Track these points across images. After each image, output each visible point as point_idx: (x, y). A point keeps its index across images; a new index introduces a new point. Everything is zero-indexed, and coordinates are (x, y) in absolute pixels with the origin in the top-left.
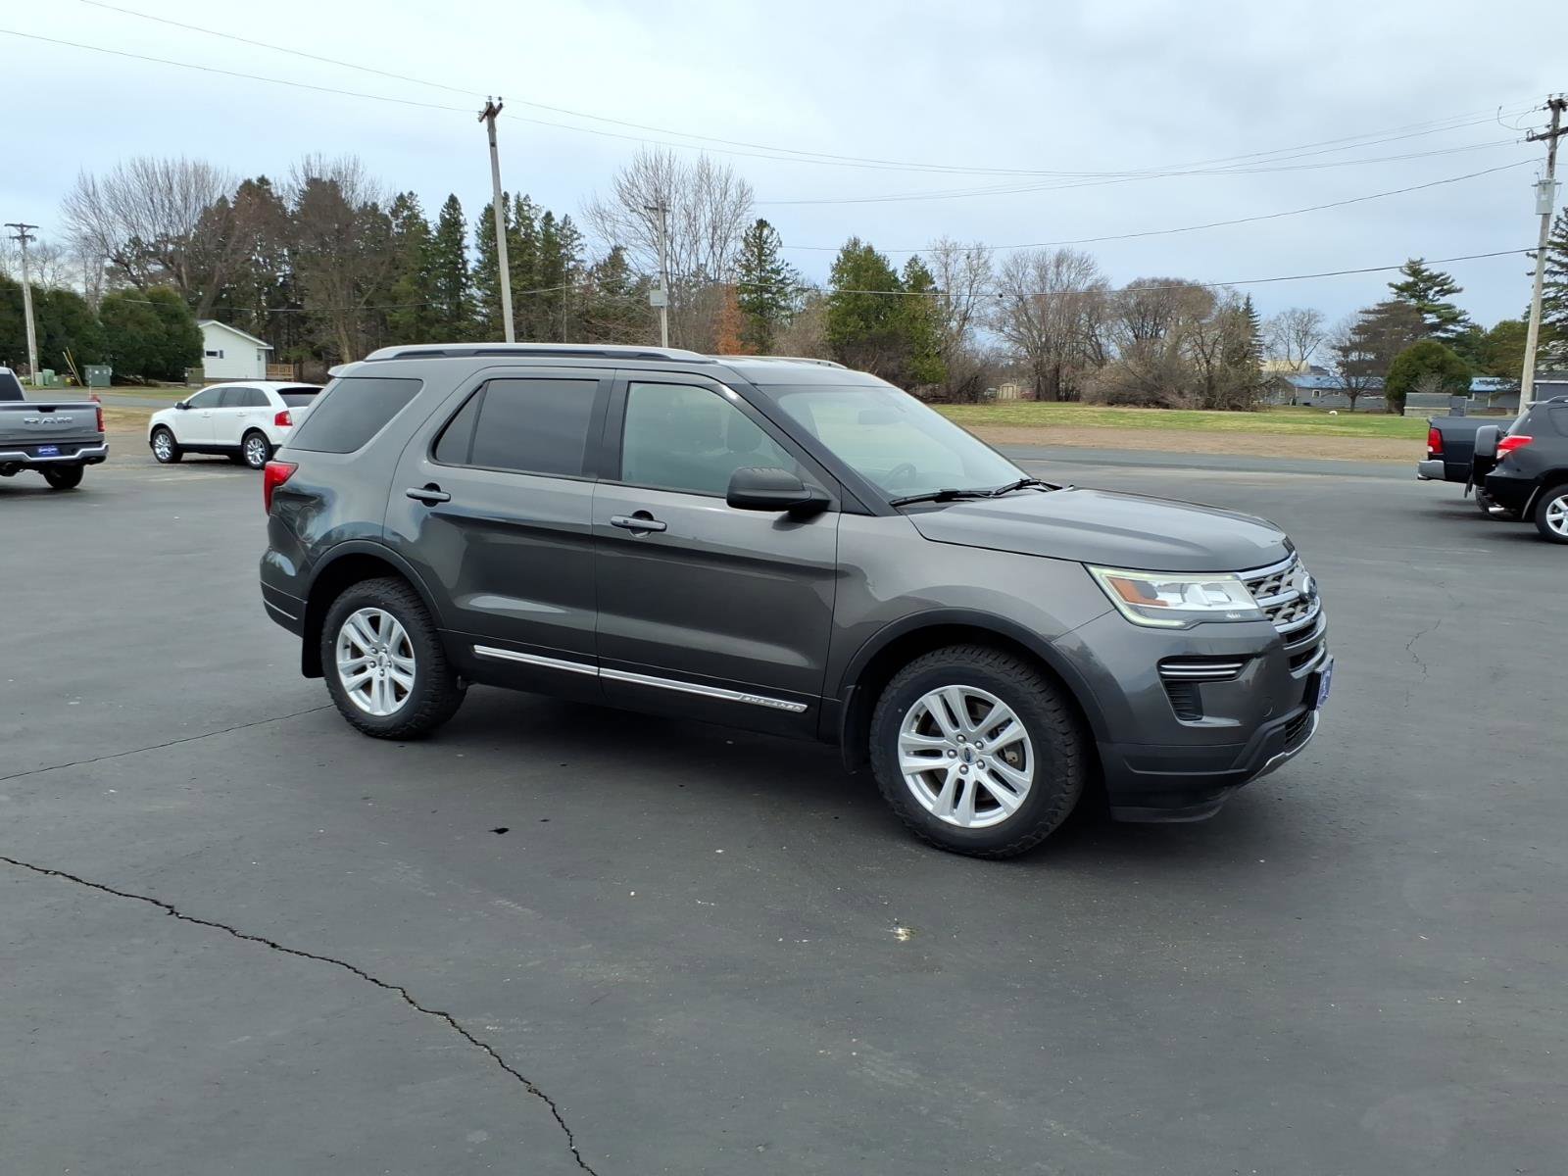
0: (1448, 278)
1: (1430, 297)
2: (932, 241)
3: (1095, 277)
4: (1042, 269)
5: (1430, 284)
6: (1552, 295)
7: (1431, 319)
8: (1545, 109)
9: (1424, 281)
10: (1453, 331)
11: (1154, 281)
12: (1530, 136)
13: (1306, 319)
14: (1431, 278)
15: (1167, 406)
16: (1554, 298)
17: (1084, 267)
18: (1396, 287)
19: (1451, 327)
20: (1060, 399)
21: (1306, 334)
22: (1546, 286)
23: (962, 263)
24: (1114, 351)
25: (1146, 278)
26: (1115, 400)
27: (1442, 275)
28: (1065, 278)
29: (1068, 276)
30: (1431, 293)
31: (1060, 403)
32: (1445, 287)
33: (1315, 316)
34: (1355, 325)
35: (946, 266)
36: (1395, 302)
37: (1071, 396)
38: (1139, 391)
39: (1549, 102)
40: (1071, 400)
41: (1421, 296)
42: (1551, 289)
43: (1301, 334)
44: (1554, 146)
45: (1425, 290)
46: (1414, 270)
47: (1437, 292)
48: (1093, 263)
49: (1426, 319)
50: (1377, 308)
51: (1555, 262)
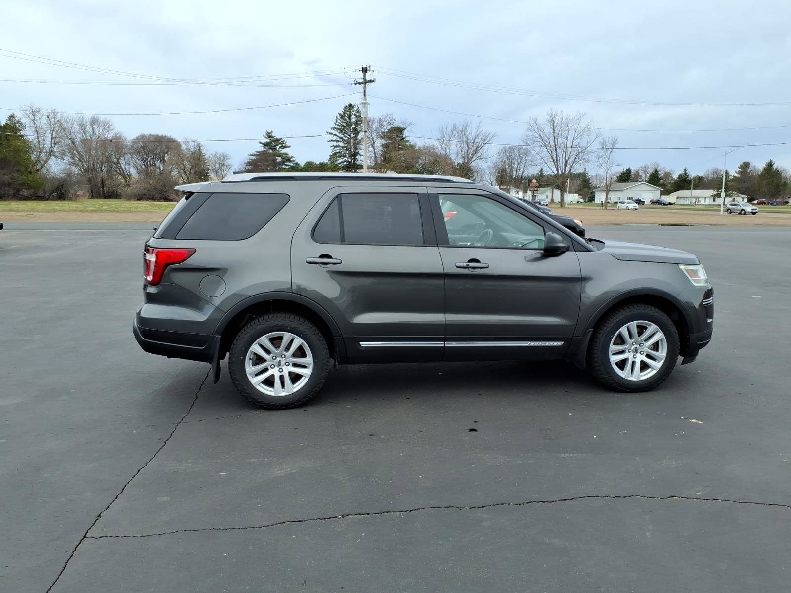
0: (284, 141)
1: (278, 149)
2: (24, 107)
3: (114, 132)
4: (82, 126)
5: (277, 143)
6: (338, 151)
7: (279, 159)
8: (360, 71)
9: (275, 142)
10: (289, 165)
11: (150, 135)
12: (356, 82)
13: (222, 158)
14: (277, 140)
15: (171, 200)
16: (339, 152)
17: (107, 126)
18: (263, 144)
19: (288, 163)
20: (105, 198)
21: (223, 165)
22: (336, 147)
23: (44, 120)
24: (133, 172)
25: (146, 134)
26: (141, 198)
27: (281, 139)
28: (97, 132)
29: (99, 131)
30: (278, 147)
31: (106, 200)
32: (283, 145)
33: (226, 156)
34: (246, 161)
35: (34, 121)
36: (263, 151)
37: (112, 195)
38: (154, 193)
39: (363, 68)
40: (112, 198)
41: (274, 149)
42: (338, 148)
43: (221, 165)
44: (365, 88)
45: (275, 146)
46: (269, 136)
47: (280, 147)
48: (112, 124)
49: (277, 159)
50: (255, 153)
51: (338, 136)
